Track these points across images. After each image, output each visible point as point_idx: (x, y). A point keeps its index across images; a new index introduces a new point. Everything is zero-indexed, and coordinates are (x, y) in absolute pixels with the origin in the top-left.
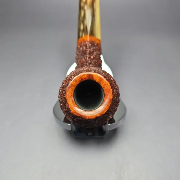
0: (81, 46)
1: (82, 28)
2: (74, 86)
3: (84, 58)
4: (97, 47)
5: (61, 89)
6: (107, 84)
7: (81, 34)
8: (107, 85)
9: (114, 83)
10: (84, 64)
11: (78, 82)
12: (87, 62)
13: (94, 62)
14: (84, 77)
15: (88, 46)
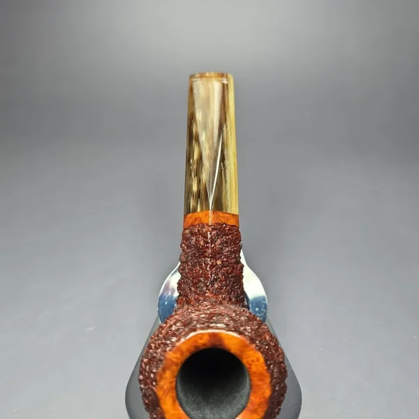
0: (192, 234)
1: (195, 188)
2: (177, 364)
3: (200, 265)
4: (230, 235)
5: (145, 360)
6: (258, 360)
7: (192, 203)
8: (256, 363)
9: (274, 346)
10: (200, 281)
11: (187, 355)
12: (207, 278)
13: (223, 274)
14: (201, 342)
15: (209, 236)
